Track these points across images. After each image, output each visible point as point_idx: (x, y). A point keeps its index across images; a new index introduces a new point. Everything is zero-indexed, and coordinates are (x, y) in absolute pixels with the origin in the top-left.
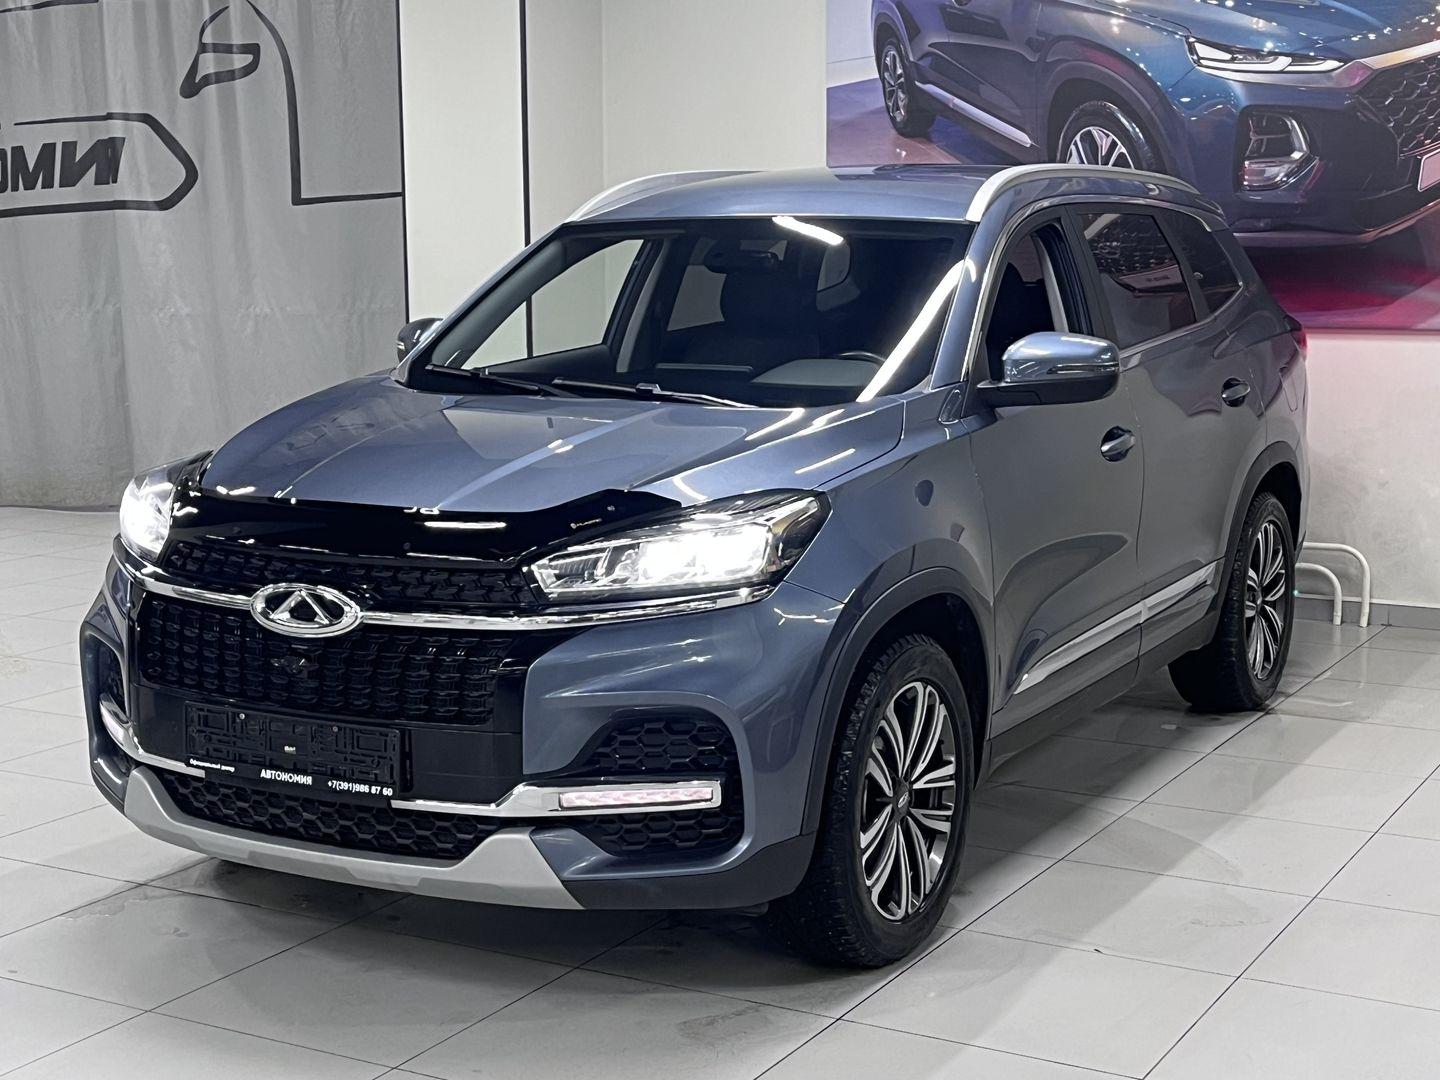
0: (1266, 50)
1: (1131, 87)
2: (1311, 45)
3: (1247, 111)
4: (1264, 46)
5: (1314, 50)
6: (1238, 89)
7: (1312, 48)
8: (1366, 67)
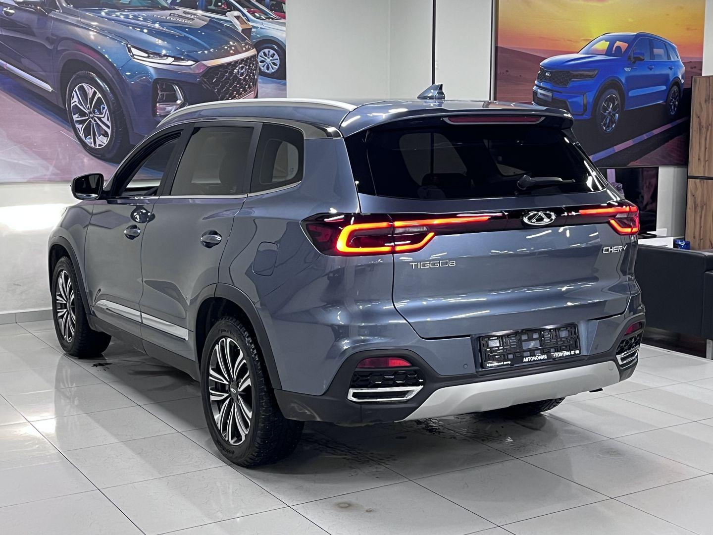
0: (163, 54)
1: (102, 66)
2: (182, 53)
3: (156, 81)
4: (162, 52)
5: (184, 56)
6: (152, 71)
7: (182, 55)
8: (204, 65)
